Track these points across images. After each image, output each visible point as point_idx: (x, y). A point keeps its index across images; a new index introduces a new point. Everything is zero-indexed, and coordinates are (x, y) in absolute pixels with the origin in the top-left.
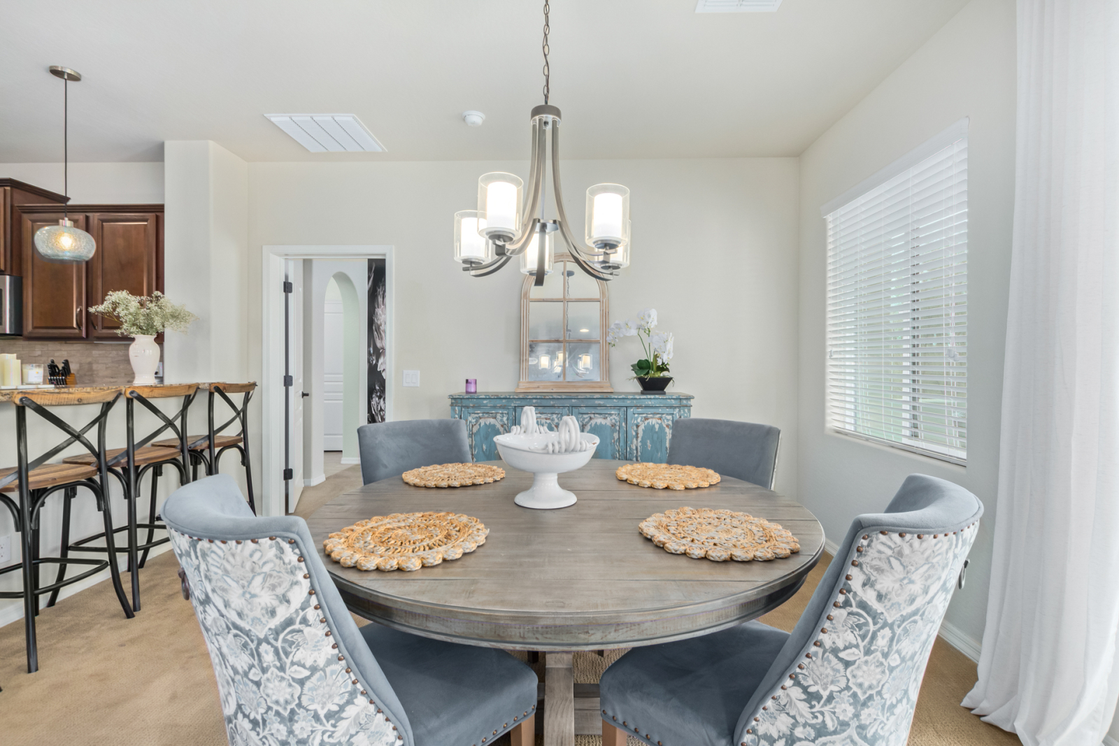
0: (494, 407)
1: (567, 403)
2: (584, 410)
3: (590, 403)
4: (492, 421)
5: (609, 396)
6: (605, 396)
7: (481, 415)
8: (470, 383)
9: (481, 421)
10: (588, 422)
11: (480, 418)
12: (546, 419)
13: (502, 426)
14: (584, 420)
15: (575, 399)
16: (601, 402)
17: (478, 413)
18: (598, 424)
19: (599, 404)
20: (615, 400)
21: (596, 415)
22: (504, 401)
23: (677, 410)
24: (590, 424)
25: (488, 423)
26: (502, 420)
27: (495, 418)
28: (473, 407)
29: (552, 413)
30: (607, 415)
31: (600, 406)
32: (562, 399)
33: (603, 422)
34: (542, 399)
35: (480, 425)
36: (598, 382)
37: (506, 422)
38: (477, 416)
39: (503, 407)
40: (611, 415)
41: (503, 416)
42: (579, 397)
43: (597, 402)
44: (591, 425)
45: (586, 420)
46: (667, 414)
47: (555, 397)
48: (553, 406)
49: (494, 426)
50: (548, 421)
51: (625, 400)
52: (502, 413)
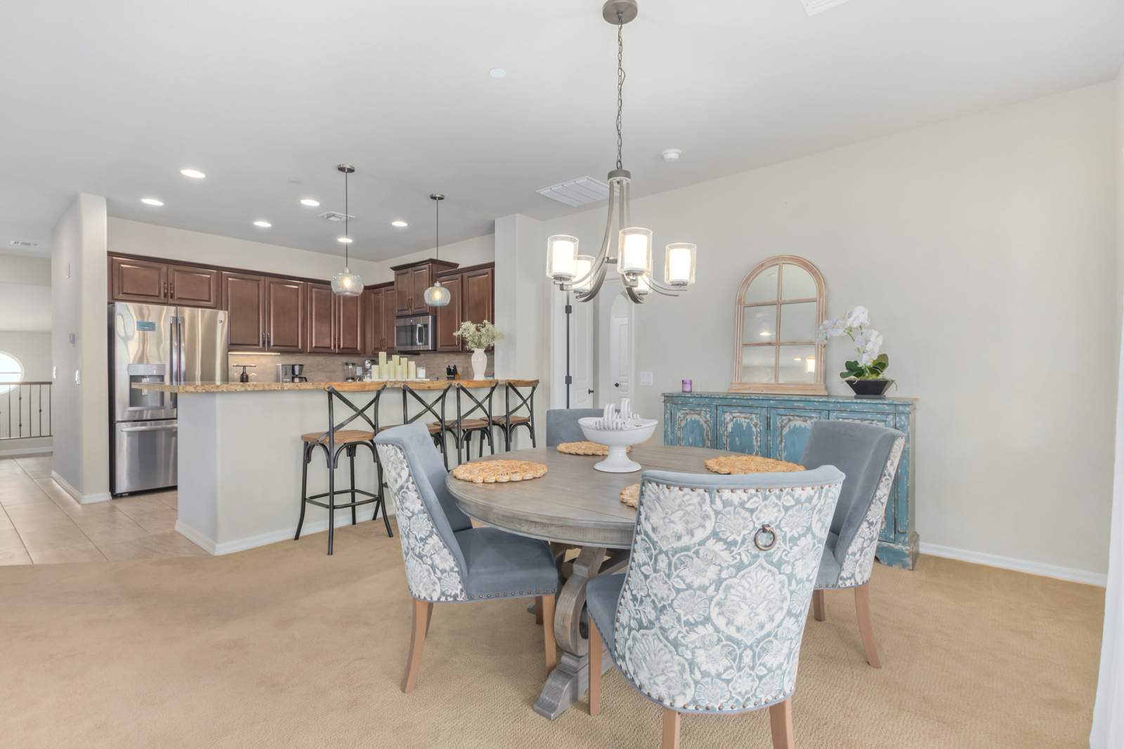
0: (699, 405)
1: (765, 404)
2: (782, 411)
3: (789, 405)
4: (697, 417)
5: (808, 398)
6: (804, 398)
7: (688, 411)
8: (686, 383)
9: (687, 416)
10: (786, 424)
11: (687, 414)
12: (745, 418)
13: (705, 422)
14: (782, 421)
15: (773, 400)
16: (801, 405)
17: (685, 410)
18: (797, 426)
19: (799, 406)
20: (815, 403)
21: (795, 417)
22: (707, 400)
23: (891, 417)
24: (788, 425)
25: (693, 419)
26: (705, 417)
27: (699, 414)
28: (681, 404)
29: (751, 413)
30: (807, 418)
31: (799, 408)
32: (759, 399)
33: (803, 424)
34: (740, 399)
35: (687, 420)
36: (811, 385)
37: (709, 419)
38: (685, 412)
39: (706, 405)
40: (811, 418)
41: (707, 414)
42: (777, 399)
43: (796, 404)
44: (790, 427)
45: (785, 422)
46: (879, 421)
47: (752, 397)
48: (751, 406)
49: (699, 422)
50: (747, 421)
51: (828, 404)
52: (706, 411)
